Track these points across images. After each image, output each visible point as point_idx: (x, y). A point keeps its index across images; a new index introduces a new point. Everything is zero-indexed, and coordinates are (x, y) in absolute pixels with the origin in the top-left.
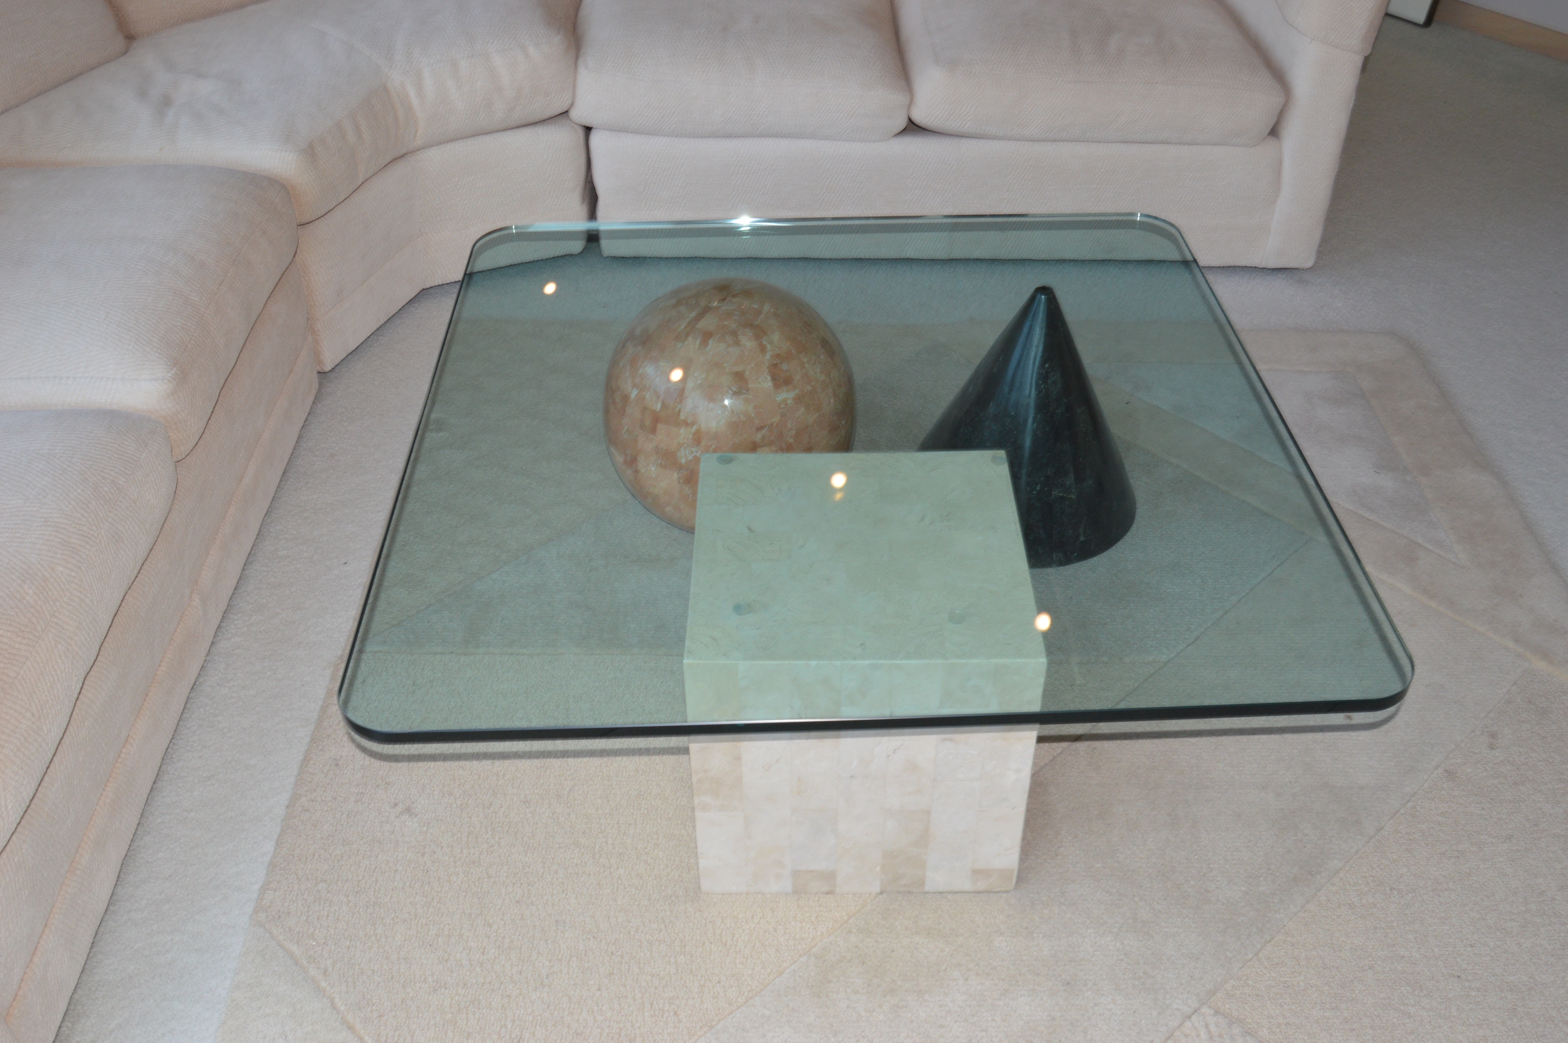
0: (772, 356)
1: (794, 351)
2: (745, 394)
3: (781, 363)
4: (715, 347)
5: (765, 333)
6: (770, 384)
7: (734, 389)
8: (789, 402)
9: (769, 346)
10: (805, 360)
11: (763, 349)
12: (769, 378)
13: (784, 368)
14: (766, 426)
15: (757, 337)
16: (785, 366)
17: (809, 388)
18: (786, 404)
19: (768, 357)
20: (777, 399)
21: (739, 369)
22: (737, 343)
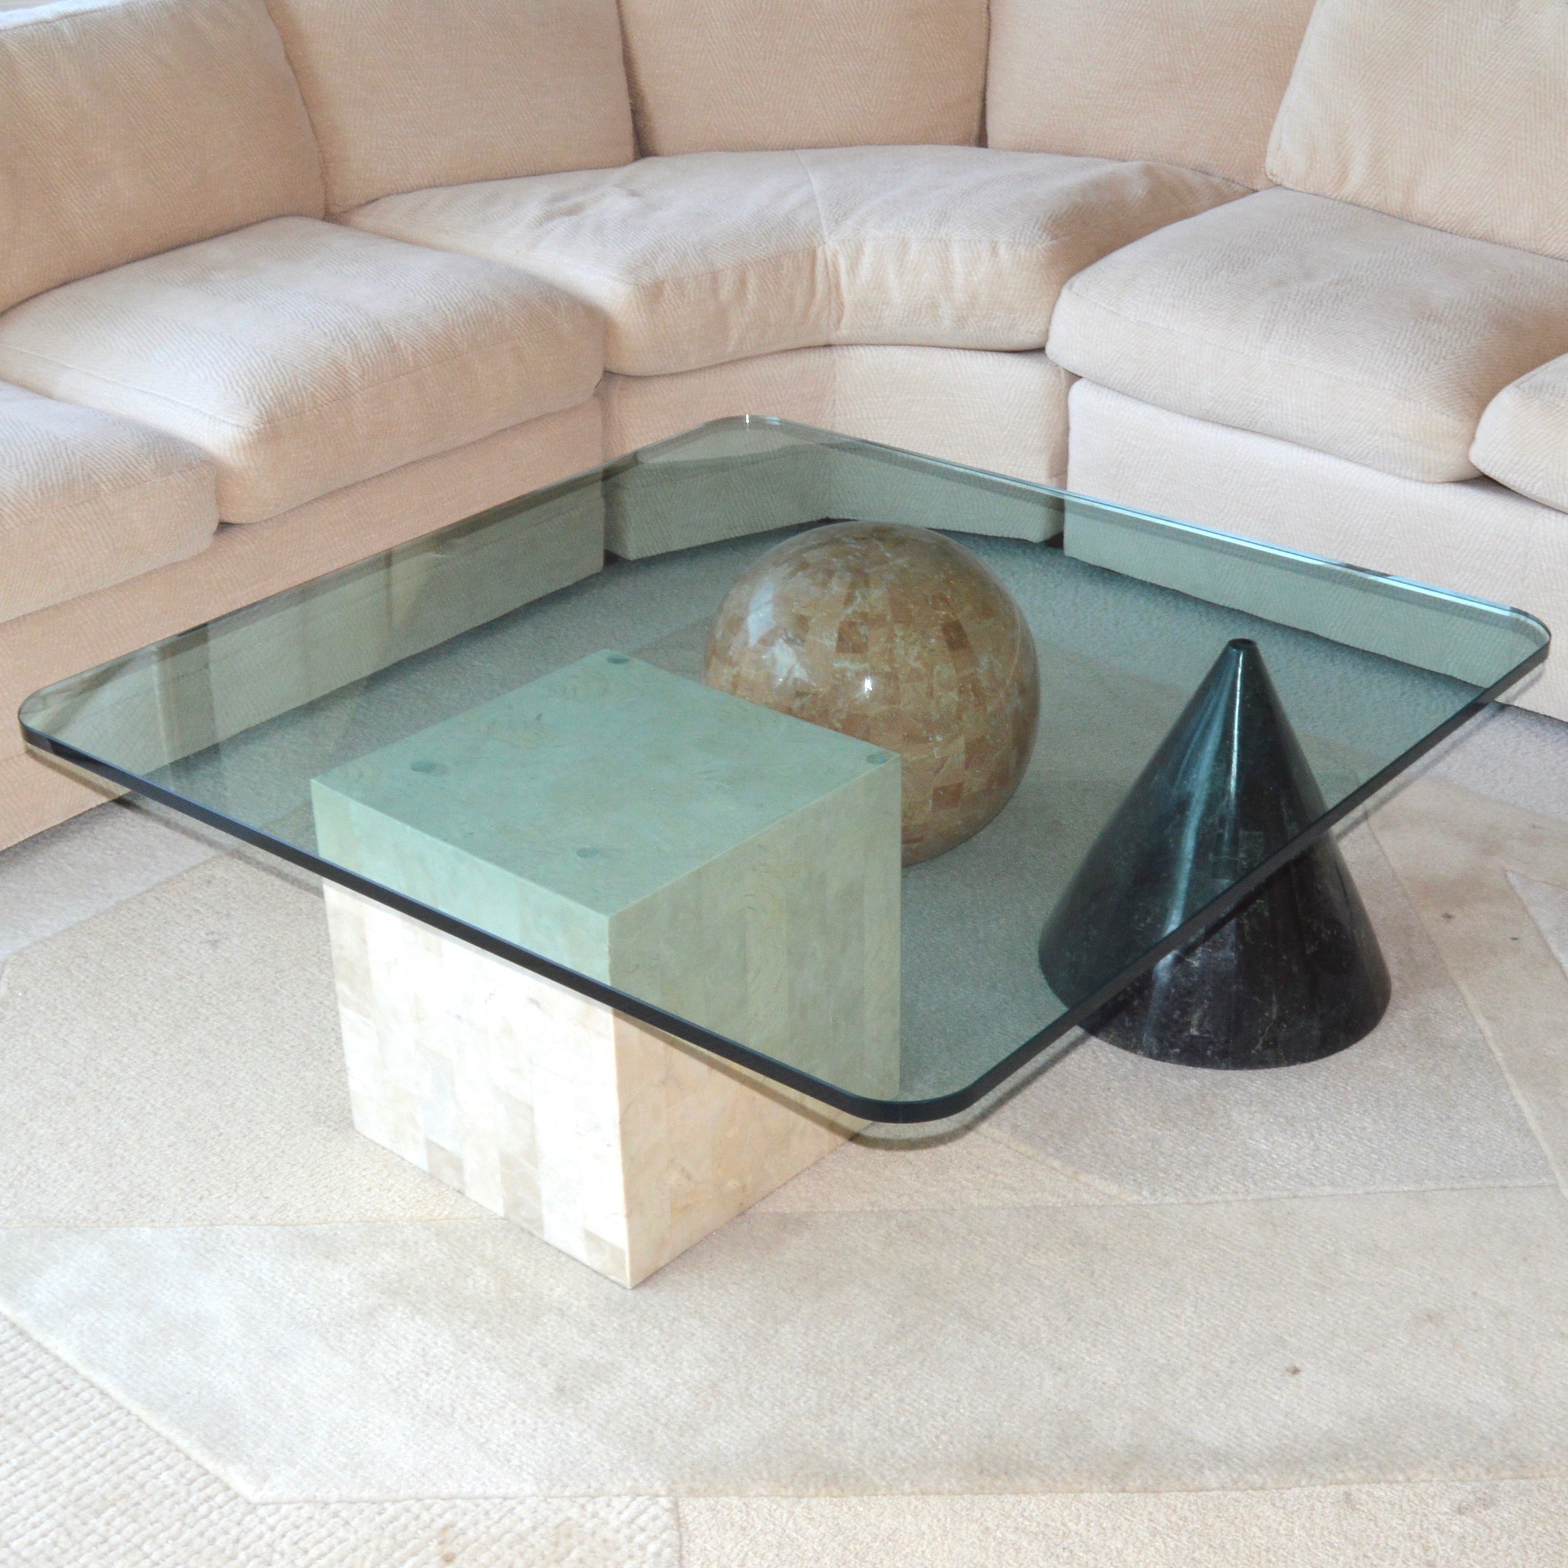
0: (855, 612)
1: (889, 618)
2: (799, 645)
3: (862, 624)
4: (802, 581)
5: (867, 584)
6: (834, 644)
7: (790, 635)
8: (849, 674)
9: (859, 599)
10: (901, 634)
11: (849, 600)
12: (836, 635)
13: (862, 633)
14: (808, 694)
15: (853, 585)
16: (863, 630)
17: (887, 669)
18: (844, 676)
19: (849, 611)
20: (835, 665)
21: (806, 613)
22: (824, 585)
